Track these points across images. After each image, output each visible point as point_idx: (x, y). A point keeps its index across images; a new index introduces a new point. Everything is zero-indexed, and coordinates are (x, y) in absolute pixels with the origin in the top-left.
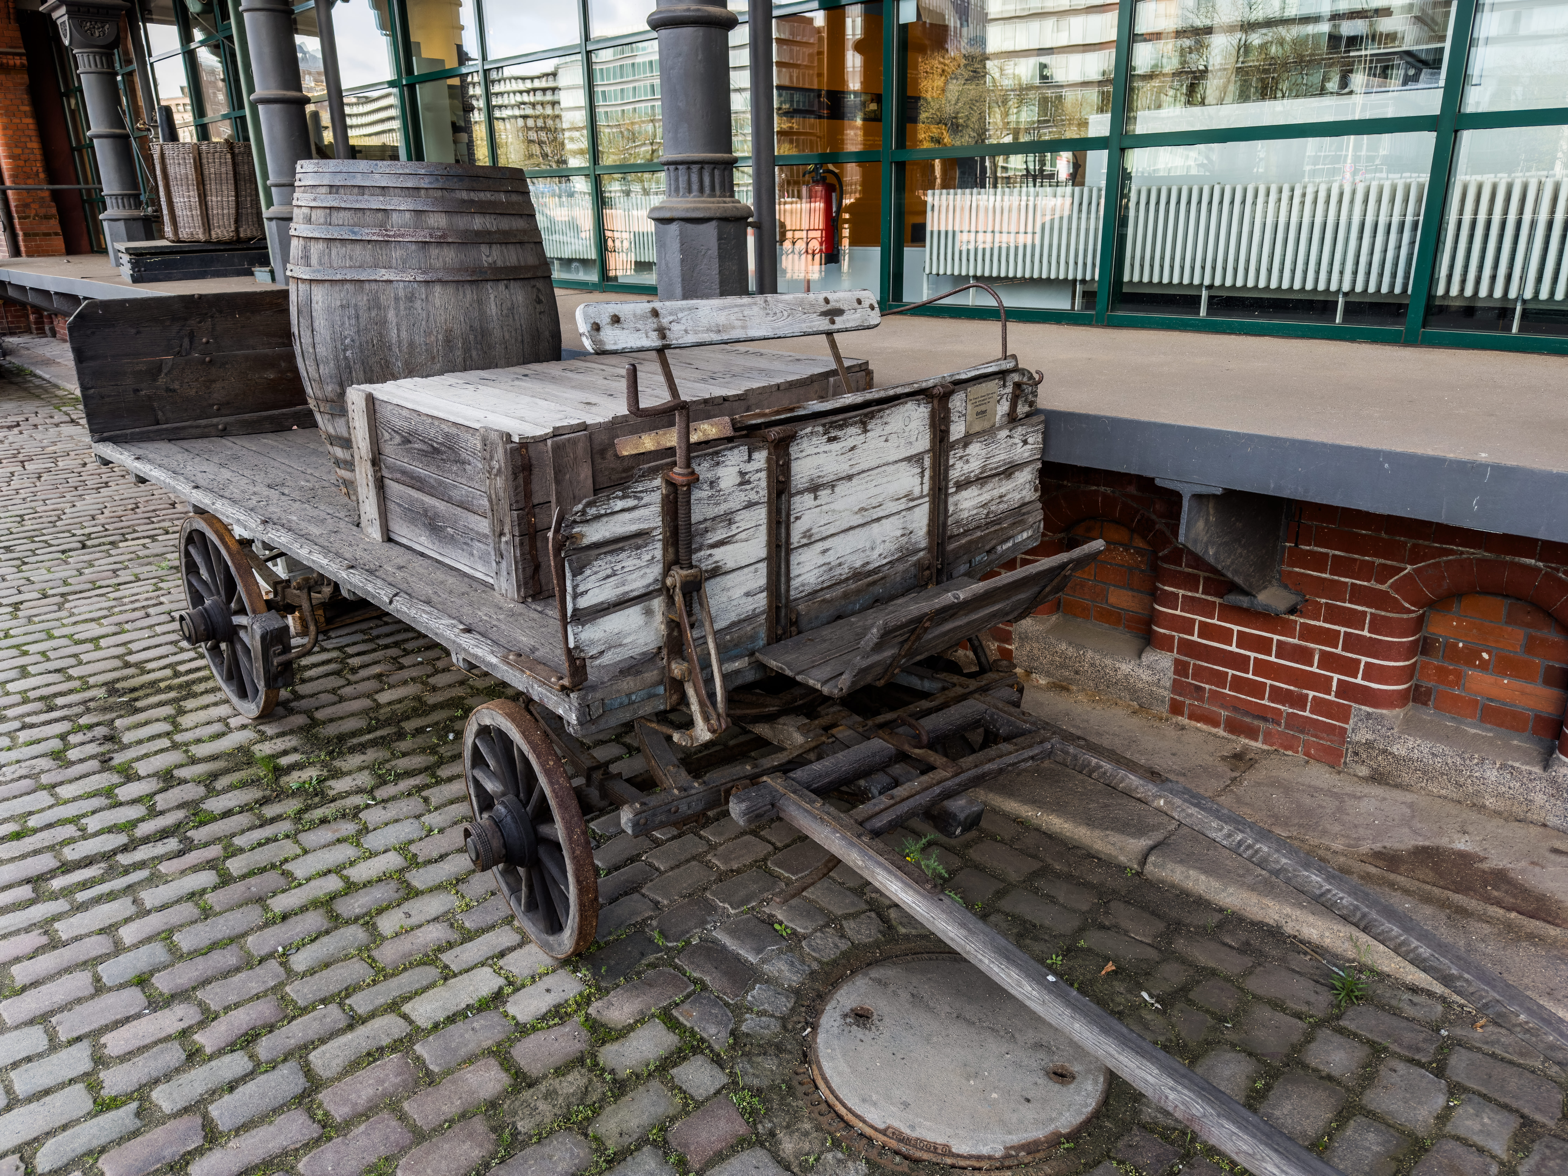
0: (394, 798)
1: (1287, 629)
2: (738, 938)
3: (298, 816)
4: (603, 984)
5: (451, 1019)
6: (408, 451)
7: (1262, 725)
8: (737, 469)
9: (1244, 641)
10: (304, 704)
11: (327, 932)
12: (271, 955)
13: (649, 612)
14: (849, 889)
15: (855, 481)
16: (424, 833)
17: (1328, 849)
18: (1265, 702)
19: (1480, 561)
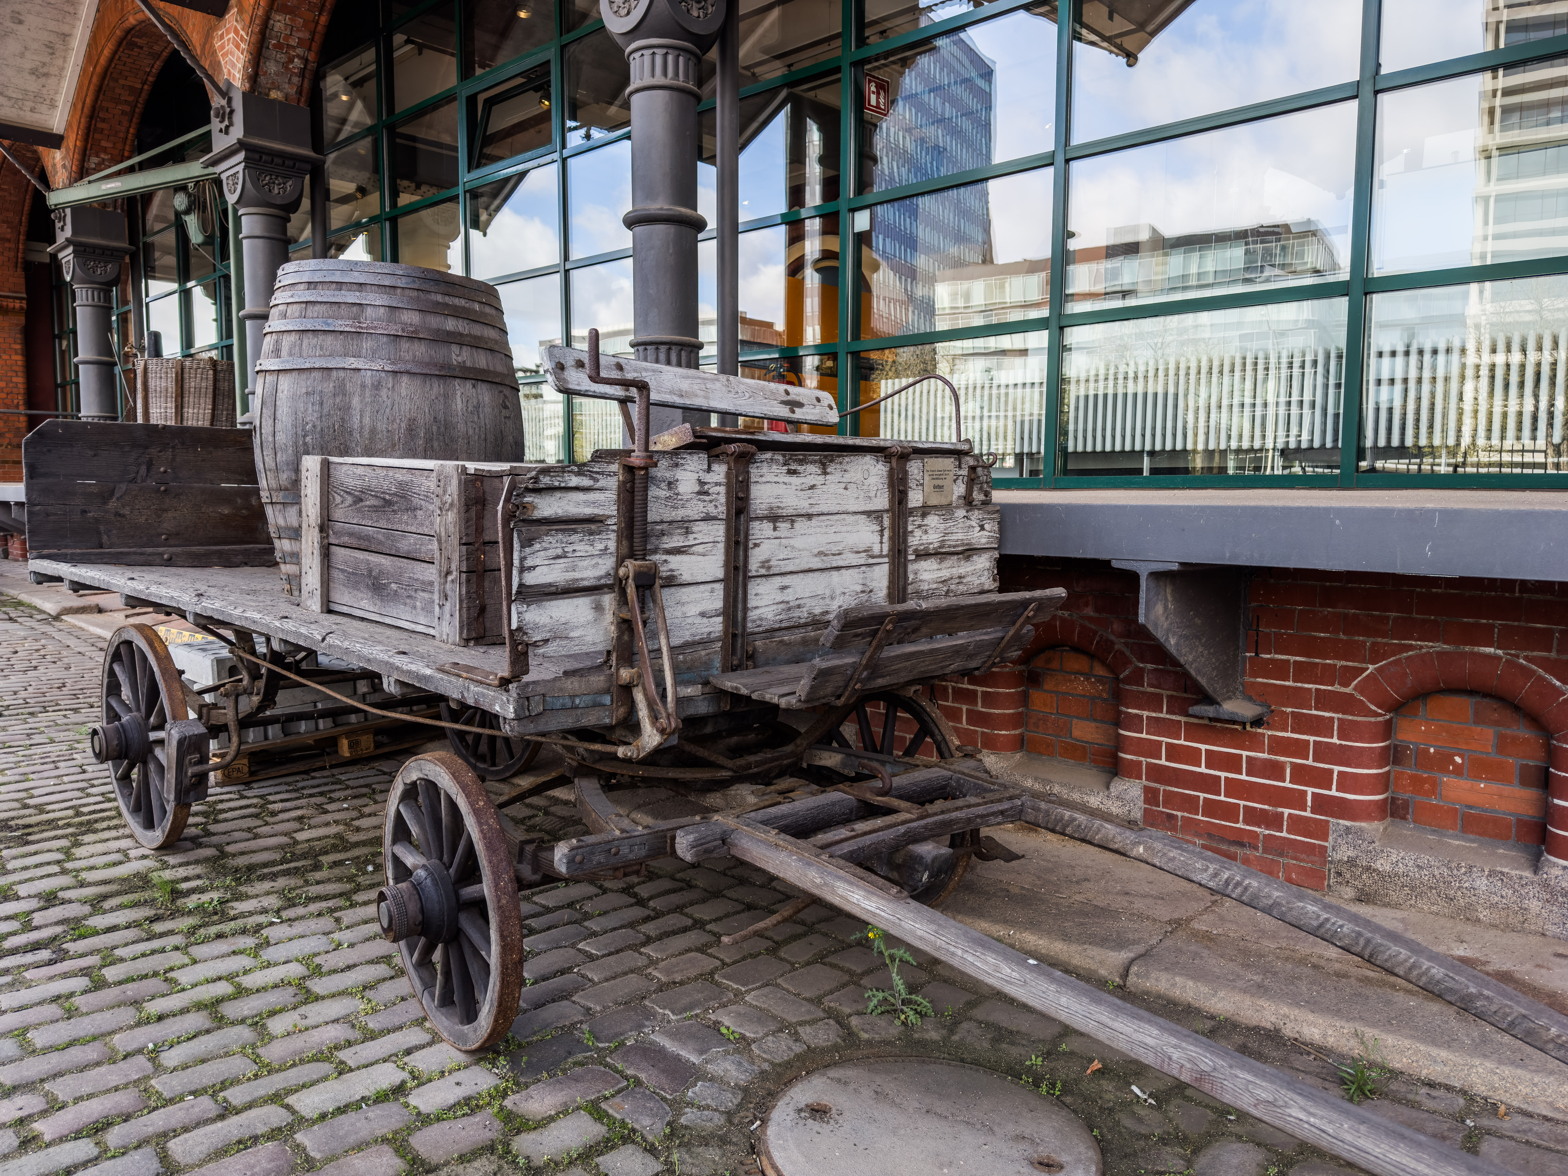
0: (302, 918)
1: (1255, 743)
2: (680, 1040)
3: (192, 931)
4: (522, 1080)
5: (341, 1110)
6: (359, 510)
7: (1239, 851)
8: (696, 476)
9: (1214, 760)
10: (214, 839)
11: (208, 1032)
12: (139, 1051)
13: (598, 608)
14: (805, 999)
15: (815, 521)
16: (333, 946)
17: (1320, 957)
18: (1240, 825)
19: (1440, 654)
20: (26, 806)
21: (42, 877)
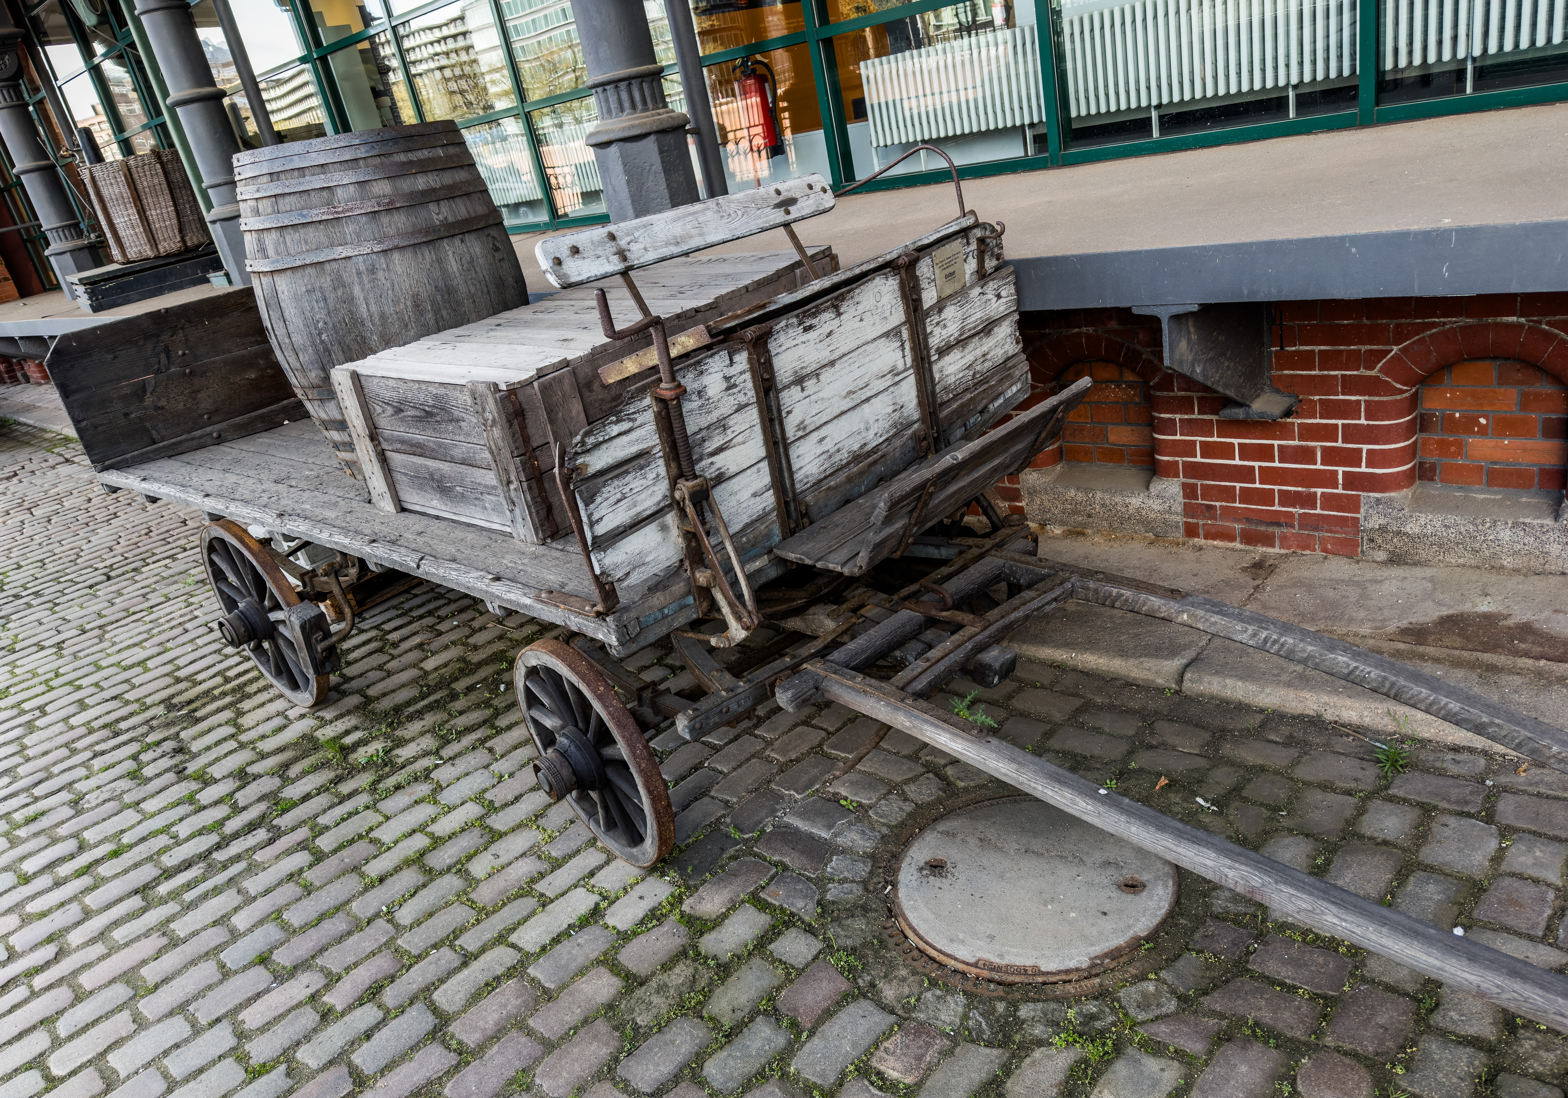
0: (459, 754)
1: (1285, 432)
2: (809, 819)
3: (373, 787)
4: (691, 882)
5: (556, 940)
6: (402, 420)
7: (1277, 531)
8: (721, 375)
9: (1247, 452)
10: (355, 684)
11: (424, 886)
12: (377, 915)
13: (664, 528)
14: (904, 757)
15: (837, 366)
16: (495, 780)
17: (1356, 635)
18: (1276, 508)
19: (1463, 329)
20: (178, 680)
21: (226, 755)
